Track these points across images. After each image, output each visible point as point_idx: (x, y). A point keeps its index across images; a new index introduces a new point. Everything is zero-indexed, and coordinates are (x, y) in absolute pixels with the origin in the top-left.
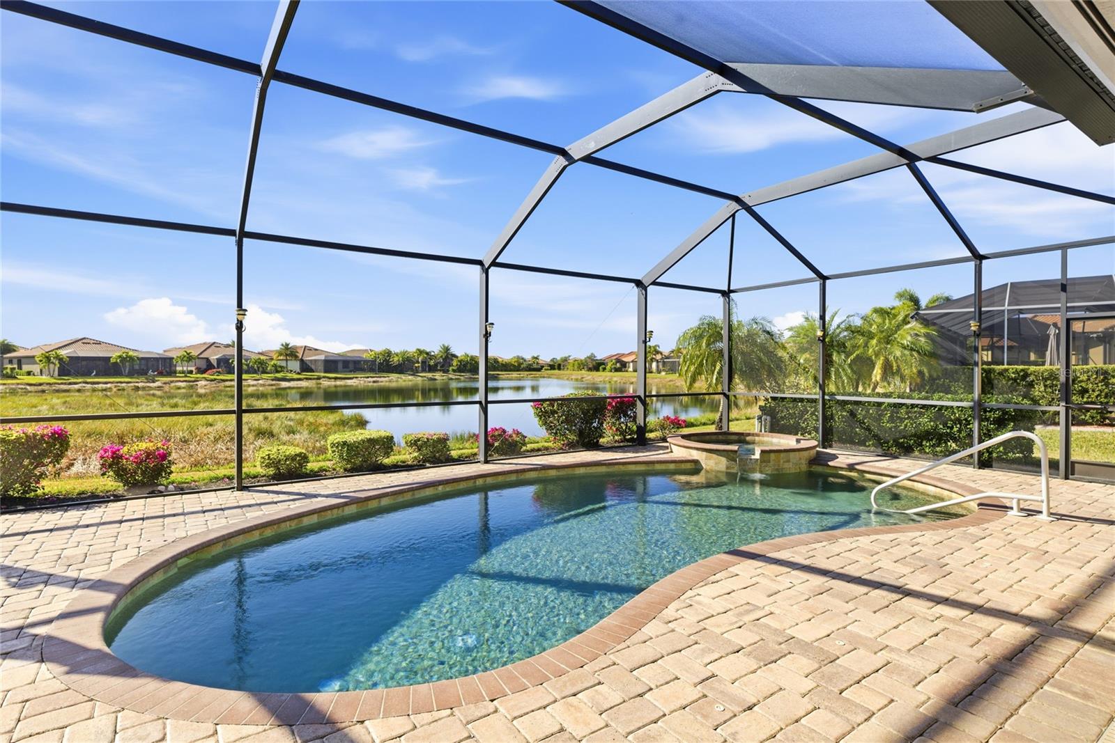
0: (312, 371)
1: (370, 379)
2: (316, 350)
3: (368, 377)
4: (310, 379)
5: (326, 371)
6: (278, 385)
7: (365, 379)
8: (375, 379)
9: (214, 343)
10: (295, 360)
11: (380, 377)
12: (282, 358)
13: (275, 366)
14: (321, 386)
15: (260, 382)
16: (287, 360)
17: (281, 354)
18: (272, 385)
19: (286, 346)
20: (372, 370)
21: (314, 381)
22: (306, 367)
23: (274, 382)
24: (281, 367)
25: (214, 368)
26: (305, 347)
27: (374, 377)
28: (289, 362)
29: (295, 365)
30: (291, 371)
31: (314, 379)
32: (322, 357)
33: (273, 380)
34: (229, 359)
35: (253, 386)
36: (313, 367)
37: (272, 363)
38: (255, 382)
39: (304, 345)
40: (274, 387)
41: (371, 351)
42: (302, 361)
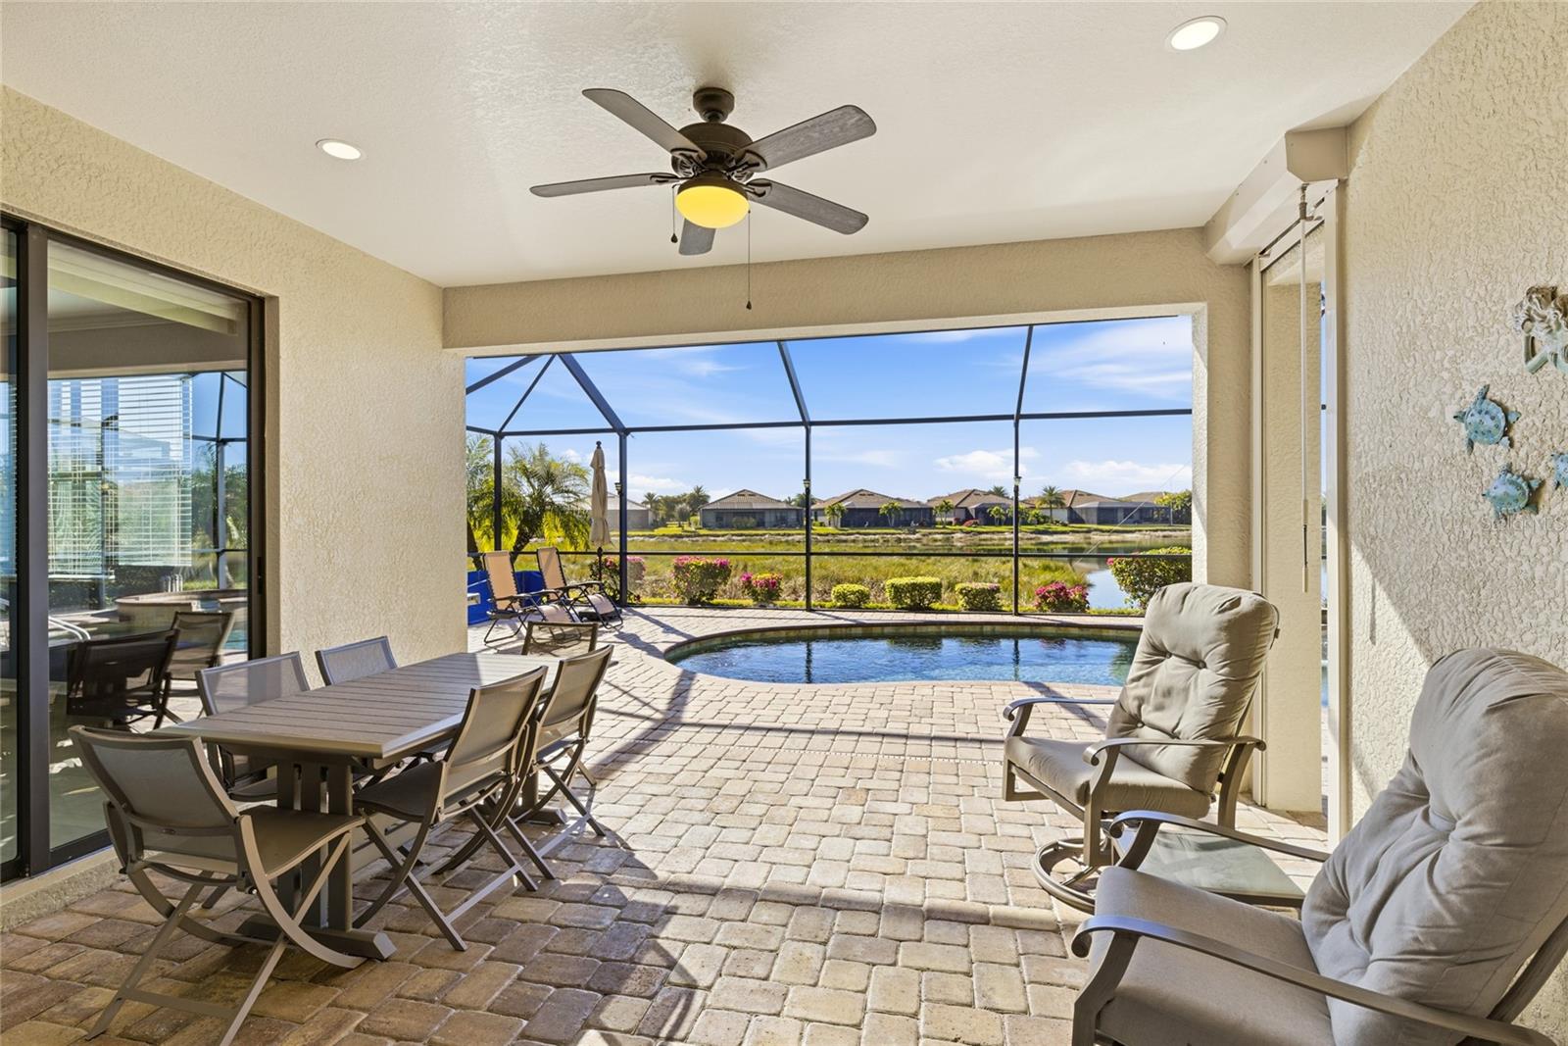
0: (1082, 522)
1: (1161, 534)
2: (1089, 495)
3: (1157, 531)
4: (1078, 532)
5: (1098, 523)
6: (1039, 538)
7: (1152, 533)
8: (1166, 533)
9: (975, 490)
10: (1062, 508)
11: (1175, 531)
12: (1045, 506)
13: (1037, 516)
14: (1091, 541)
16: (1051, 508)
17: (1044, 501)
18: (1031, 539)
19: (1050, 491)
20: (1165, 521)
21: (1082, 535)
22: (1075, 517)
23: (1034, 536)
24: (1044, 517)
25: (972, 519)
26: (1076, 491)
27: (1165, 530)
28: (1053, 510)
29: (1062, 515)
30: (1057, 522)
31: (1082, 532)
32: (1095, 504)
33: (1032, 533)
34: (987, 510)
36: (1084, 517)
37: (1033, 512)
39: (1074, 489)
40: (1033, 542)
41: (1166, 494)
42: (1070, 509)
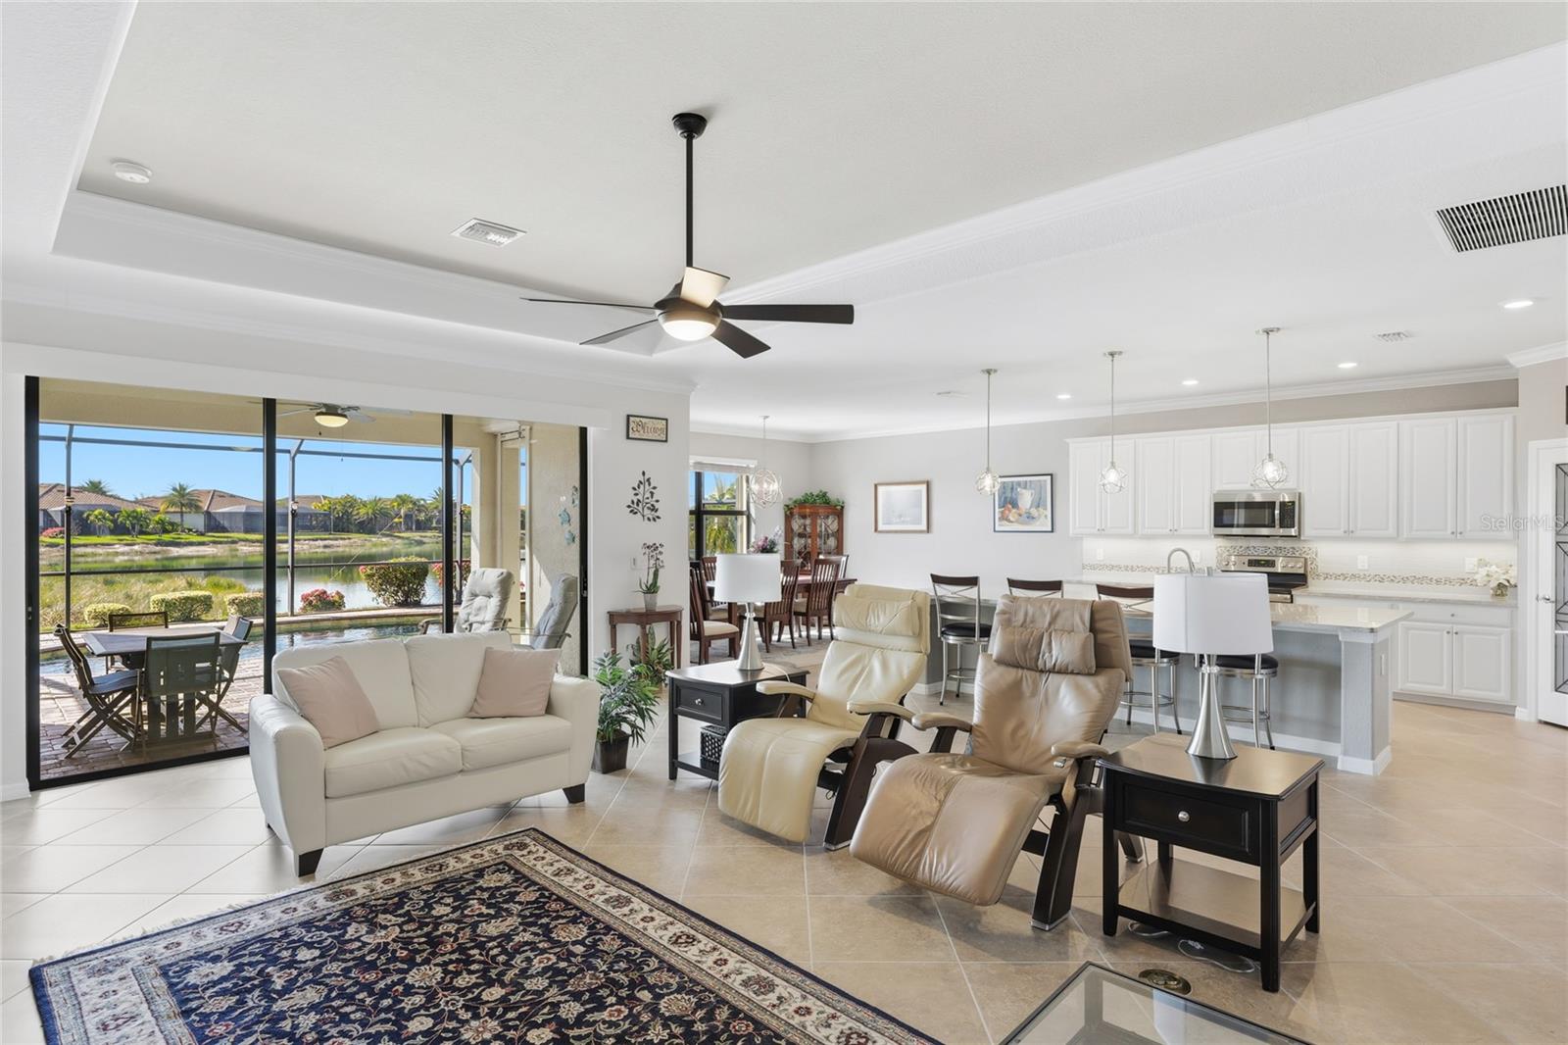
0: (224, 530)
1: (321, 543)
2: (232, 496)
3: (317, 540)
4: (221, 543)
5: (247, 531)
6: (165, 551)
7: (311, 542)
8: (326, 542)
9: (58, 485)
10: (196, 512)
11: (336, 539)
12: (172, 510)
13: (162, 522)
14: (239, 553)
15: (136, 547)
16: (182, 513)
17: (173, 504)
18: (155, 553)
19: (181, 491)
20: (326, 529)
21: (226, 547)
22: (214, 525)
23: (158, 548)
24: (172, 524)
25: (57, 526)
26: (215, 491)
27: (325, 539)
28: (185, 515)
29: (197, 521)
30: (190, 530)
31: (226, 543)
32: (242, 509)
33: (156, 545)
34: (83, 513)
35: (123, 554)
36: (226, 524)
37: (157, 518)
38: (127, 548)
39: (212, 488)
40: (159, 556)
41: (325, 498)
42: (208, 513)
